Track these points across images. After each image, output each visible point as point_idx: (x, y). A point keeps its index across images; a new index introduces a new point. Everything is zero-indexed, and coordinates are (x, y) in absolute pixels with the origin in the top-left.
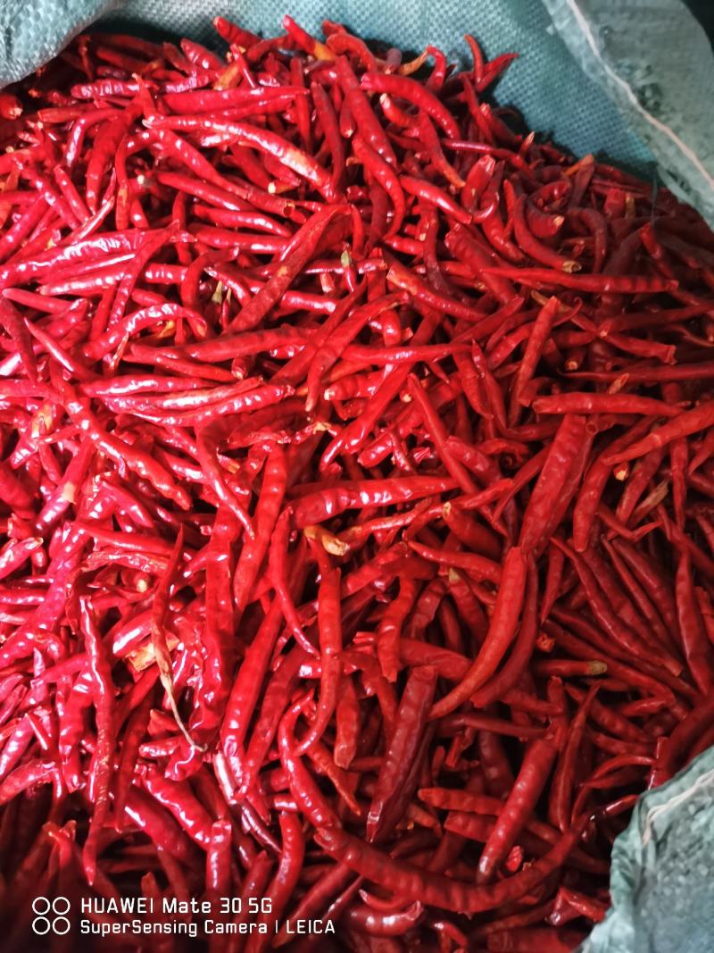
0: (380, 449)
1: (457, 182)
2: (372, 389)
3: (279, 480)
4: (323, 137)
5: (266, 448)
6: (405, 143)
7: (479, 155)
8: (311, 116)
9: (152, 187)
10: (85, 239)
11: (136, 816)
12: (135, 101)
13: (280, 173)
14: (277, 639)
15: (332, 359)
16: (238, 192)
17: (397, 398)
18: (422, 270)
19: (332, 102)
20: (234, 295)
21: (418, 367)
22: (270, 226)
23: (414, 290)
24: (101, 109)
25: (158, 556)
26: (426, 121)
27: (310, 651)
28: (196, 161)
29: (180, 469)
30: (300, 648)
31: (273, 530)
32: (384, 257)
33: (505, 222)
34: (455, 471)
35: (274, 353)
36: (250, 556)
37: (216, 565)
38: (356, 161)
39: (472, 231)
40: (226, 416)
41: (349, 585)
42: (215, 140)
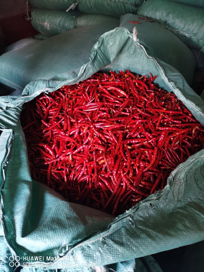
0: (136, 135)
1: (148, 97)
2: (134, 126)
3: (121, 137)
4: (126, 89)
5: (120, 133)
6: (139, 90)
7: (151, 92)
8: (125, 86)
9: (100, 96)
10: (90, 103)
11: (100, 184)
12: (97, 83)
13: (120, 94)
14: (121, 159)
15: (129, 121)
16: (113, 97)
17: (138, 128)
18: (142, 109)
19: (128, 83)
20: (114, 112)
21: (142, 123)
22: (118, 102)
23: (141, 112)
24: (92, 84)
25: (103, 148)
26: (143, 87)
27: (126, 161)
28: (107, 92)
29: (106, 136)
31: (121, 144)
32: (136, 107)
33: (155, 102)
34: (147, 137)
35: (119, 121)
36: (117, 147)
37: (112, 149)
38: (132, 93)
39: (150, 104)
40: (114, 128)
41: (131, 152)
42: (109, 89)
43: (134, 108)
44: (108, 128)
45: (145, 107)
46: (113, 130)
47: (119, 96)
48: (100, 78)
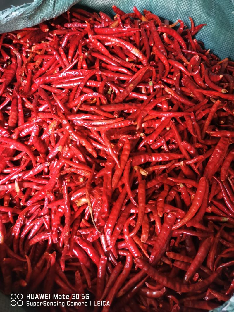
0: (159, 144)
1: (186, 62)
2: (157, 125)
3: (127, 150)
4: (143, 45)
5: (124, 139)
6: (169, 49)
8: (140, 38)
9: (89, 57)
10: (67, 71)
11: (75, 252)
12: (85, 29)
13: (130, 55)
14: (124, 200)
15: (146, 114)
16: (116, 60)
17: (165, 129)
19: (147, 34)
20: (115, 92)
21: (173, 118)
22: (126, 71)
23: (173, 95)
24: (74, 31)
25: (87, 171)
26: (177, 43)
27: (135, 204)
28: (103, 50)
29: (95, 145)
30: (132, 203)
31: (125, 166)
32: (162, 84)
33: (201, 76)
34: (184, 152)
35: (126, 111)
36: (118, 173)
37: (107, 175)
38: (154, 53)
39: (190, 78)
40: (112, 129)
41: (148, 185)
42: (109, 44)
43: (158, 86)
44: (101, 128)
45: (181, 85)
46: (110, 133)
47: (127, 60)
48: (92, 22)
